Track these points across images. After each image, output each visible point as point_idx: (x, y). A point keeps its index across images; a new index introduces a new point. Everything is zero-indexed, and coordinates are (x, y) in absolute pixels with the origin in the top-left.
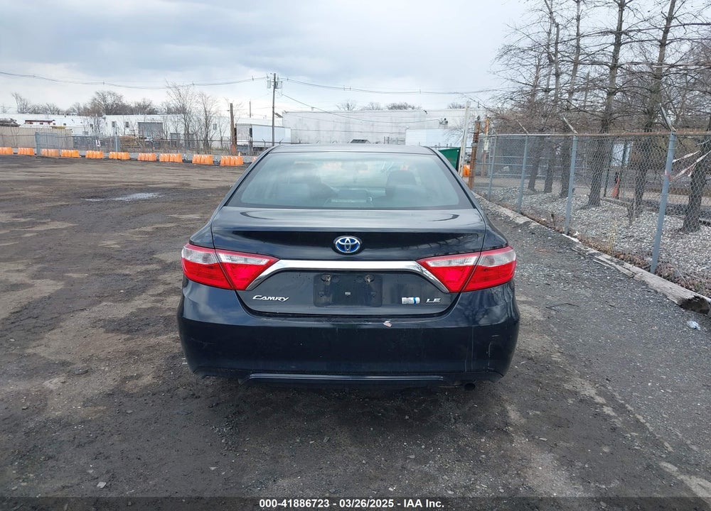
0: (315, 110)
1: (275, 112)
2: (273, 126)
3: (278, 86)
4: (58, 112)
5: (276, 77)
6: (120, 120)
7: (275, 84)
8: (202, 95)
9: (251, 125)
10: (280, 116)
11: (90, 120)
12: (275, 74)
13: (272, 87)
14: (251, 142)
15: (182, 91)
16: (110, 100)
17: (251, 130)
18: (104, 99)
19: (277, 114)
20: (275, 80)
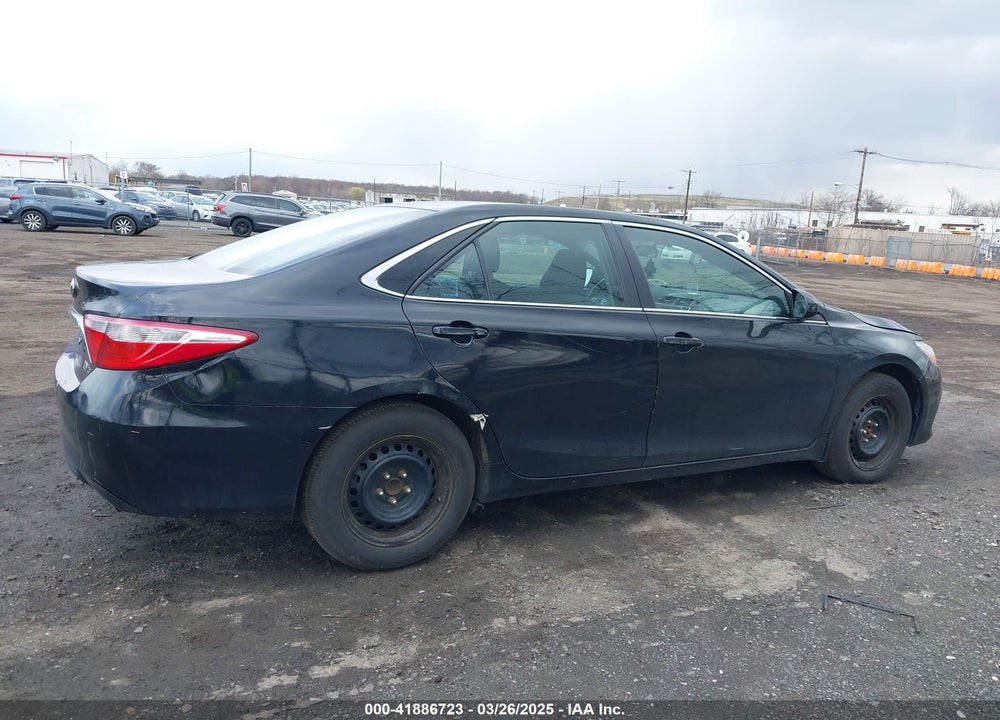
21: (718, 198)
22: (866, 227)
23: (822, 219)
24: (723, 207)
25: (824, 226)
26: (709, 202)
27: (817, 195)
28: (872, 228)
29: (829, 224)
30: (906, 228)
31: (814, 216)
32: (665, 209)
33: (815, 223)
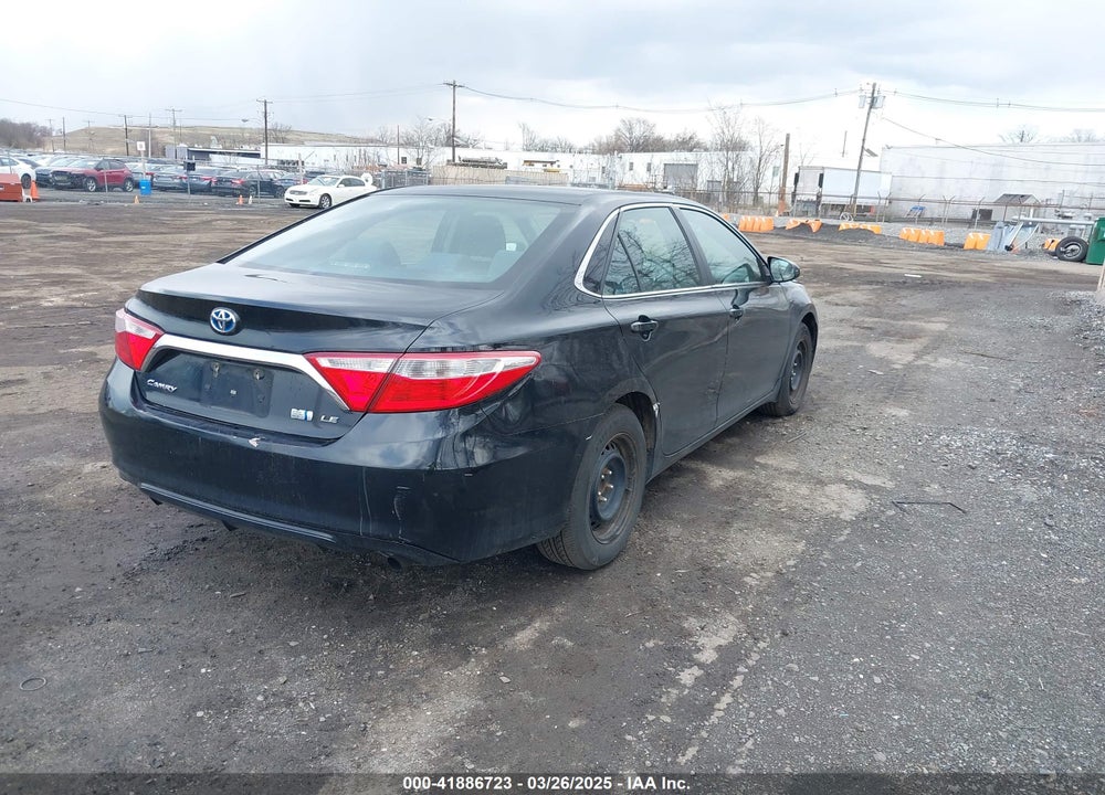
0: (941, 144)
1: (866, 147)
2: (859, 170)
3: (877, 105)
4: (570, 149)
5: (876, 89)
6: (640, 159)
7: (872, 101)
8: (759, 121)
9: (823, 168)
10: (873, 154)
11: (603, 160)
12: (874, 86)
13: (867, 106)
14: (819, 196)
15: (730, 114)
16: (637, 132)
17: (822, 176)
18: (630, 130)
19: (868, 151)
20: (873, 93)
21: (288, 131)
22: (467, 165)
23: (411, 154)
24: (301, 143)
25: (414, 164)
26: (281, 136)
27: (402, 130)
28: (473, 166)
29: (419, 161)
30: (504, 166)
31: (403, 153)
32: (227, 145)
33: (404, 160)
